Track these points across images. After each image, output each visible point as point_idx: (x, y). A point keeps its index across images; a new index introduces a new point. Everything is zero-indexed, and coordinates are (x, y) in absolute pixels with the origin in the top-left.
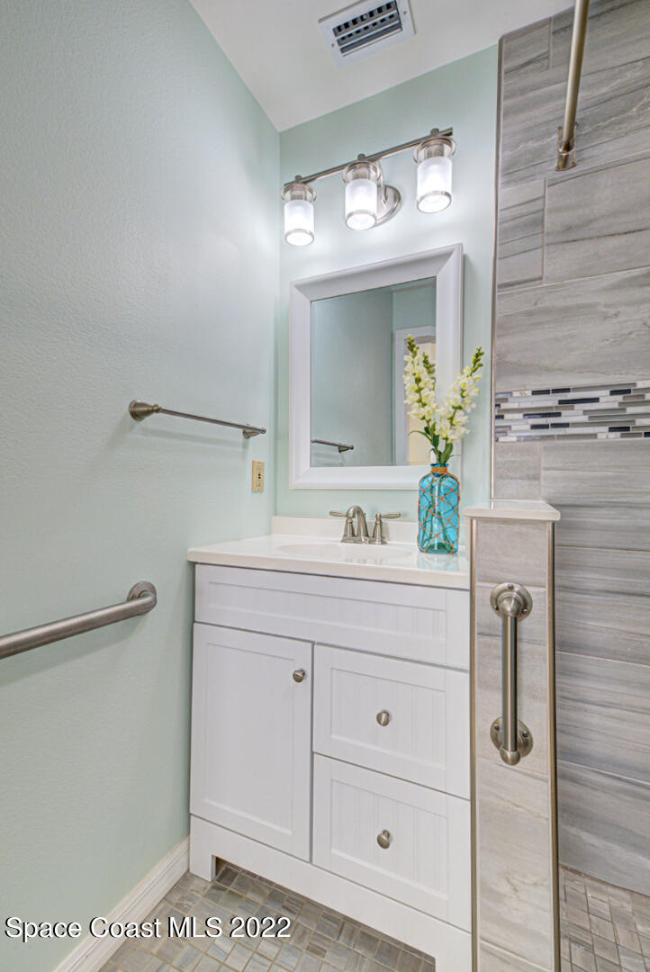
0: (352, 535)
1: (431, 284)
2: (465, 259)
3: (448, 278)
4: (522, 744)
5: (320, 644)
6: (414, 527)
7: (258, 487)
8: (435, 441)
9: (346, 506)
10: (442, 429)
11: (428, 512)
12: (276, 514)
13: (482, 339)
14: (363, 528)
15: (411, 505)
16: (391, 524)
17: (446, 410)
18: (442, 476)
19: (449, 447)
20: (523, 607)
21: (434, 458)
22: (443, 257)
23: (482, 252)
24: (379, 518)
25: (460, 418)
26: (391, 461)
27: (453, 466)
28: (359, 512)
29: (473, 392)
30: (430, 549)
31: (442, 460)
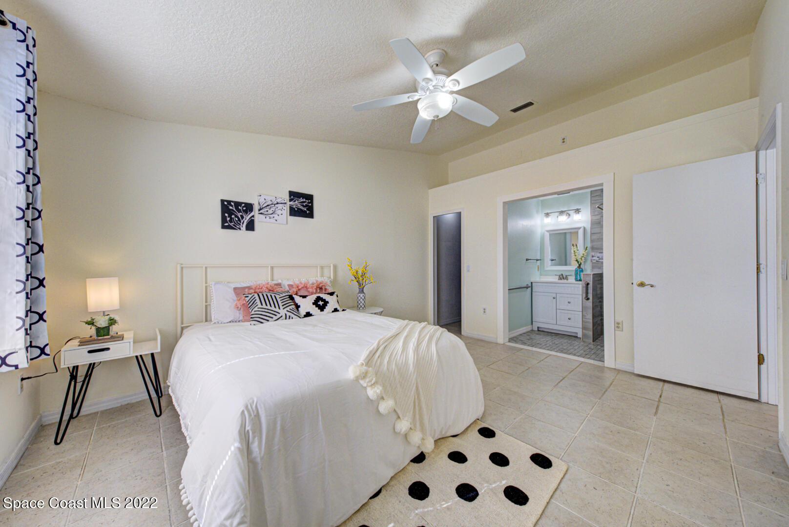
0: (560, 279)
1: (577, 232)
2: (584, 228)
3: (581, 232)
4: (588, 299)
5: (558, 293)
6: (574, 277)
7: (538, 270)
8: (578, 262)
9: (560, 273)
10: (579, 260)
11: (576, 274)
12: (541, 275)
13: (589, 245)
14: (562, 277)
15: (573, 273)
16: (569, 277)
17: (580, 257)
18: (580, 268)
19: (581, 263)
20: (588, 284)
21: (578, 265)
22: (580, 228)
23: (588, 226)
24: (566, 276)
25: (583, 258)
26: (566, 265)
27: (581, 266)
28: (562, 275)
29: (585, 254)
30: (577, 281)
31: (580, 265)
